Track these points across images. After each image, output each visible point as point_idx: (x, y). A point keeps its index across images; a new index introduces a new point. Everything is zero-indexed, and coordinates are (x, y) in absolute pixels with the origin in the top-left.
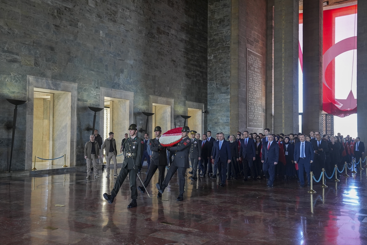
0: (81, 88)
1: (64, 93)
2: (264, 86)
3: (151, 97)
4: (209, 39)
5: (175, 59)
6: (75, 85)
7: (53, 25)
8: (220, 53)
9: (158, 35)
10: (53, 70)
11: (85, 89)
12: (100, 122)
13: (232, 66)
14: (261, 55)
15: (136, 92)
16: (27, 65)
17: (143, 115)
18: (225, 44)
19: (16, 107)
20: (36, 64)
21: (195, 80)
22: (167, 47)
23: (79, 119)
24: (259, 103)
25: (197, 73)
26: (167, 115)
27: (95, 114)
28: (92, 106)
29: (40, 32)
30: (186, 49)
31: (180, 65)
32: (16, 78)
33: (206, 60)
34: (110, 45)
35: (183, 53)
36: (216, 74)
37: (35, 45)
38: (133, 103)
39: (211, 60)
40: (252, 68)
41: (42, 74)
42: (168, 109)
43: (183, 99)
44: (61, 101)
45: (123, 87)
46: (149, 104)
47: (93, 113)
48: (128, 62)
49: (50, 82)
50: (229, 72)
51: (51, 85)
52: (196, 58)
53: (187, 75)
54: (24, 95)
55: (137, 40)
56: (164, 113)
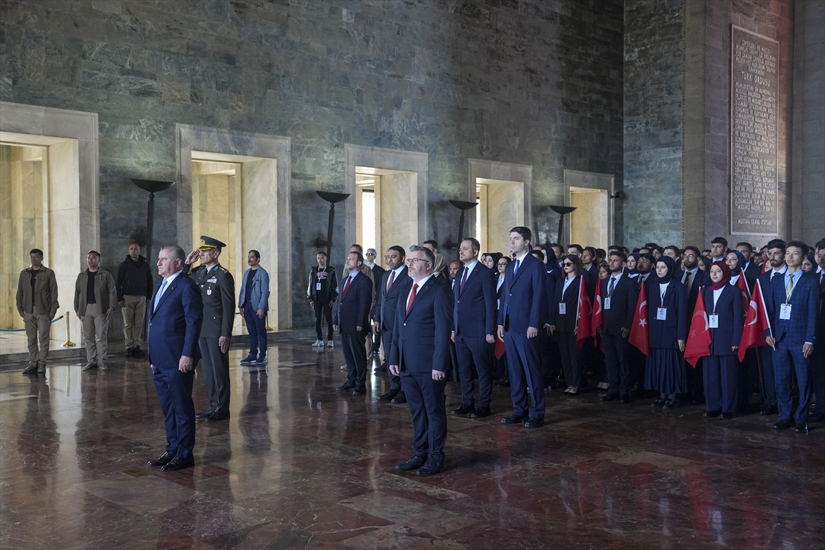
0: (299, 148)
1: (262, 162)
2: (782, 124)
3: (473, 162)
4: (626, 9)
5: (533, 65)
6: (286, 142)
7: (232, 3)
8: (655, 42)
9: (488, 9)
10: (233, 108)
11: (309, 150)
12: (347, 228)
13: (687, 75)
14: (777, 39)
15: (433, 155)
16: (174, 101)
17: (453, 208)
18: (670, 19)
19: (152, 197)
20: (195, 97)
21: (589, 115)
22: (514, 37)
23: (295, 220)
24: (767, 168)
25: (594, 97)
26: (516, 207)
27: (333, 207)
28: (326, 189)
29: (201, 24)
30: (564, 38)
31: (547, 80)
32: (153, 132)
33: (619, 63)
34: (368, 42)
35: (555, 48)
36: (646, 99)
37: (191, 53)
38: (425, 179)
39: (631, 63)
40: (748, 77)
41: (208, 119)
42: (517, 192)
43: (557, 165)
44: (256, 180)
45: (401, 142)
46: (467, 179)
47: (327, 205)
48: (413, 79)
49: (227, 136)
50: (679, 92)
51: (230, 143)
52: (590, 60)
53: (567, 105)
54: (170, 170)
55: (434, 26)
56: (508, 201)
